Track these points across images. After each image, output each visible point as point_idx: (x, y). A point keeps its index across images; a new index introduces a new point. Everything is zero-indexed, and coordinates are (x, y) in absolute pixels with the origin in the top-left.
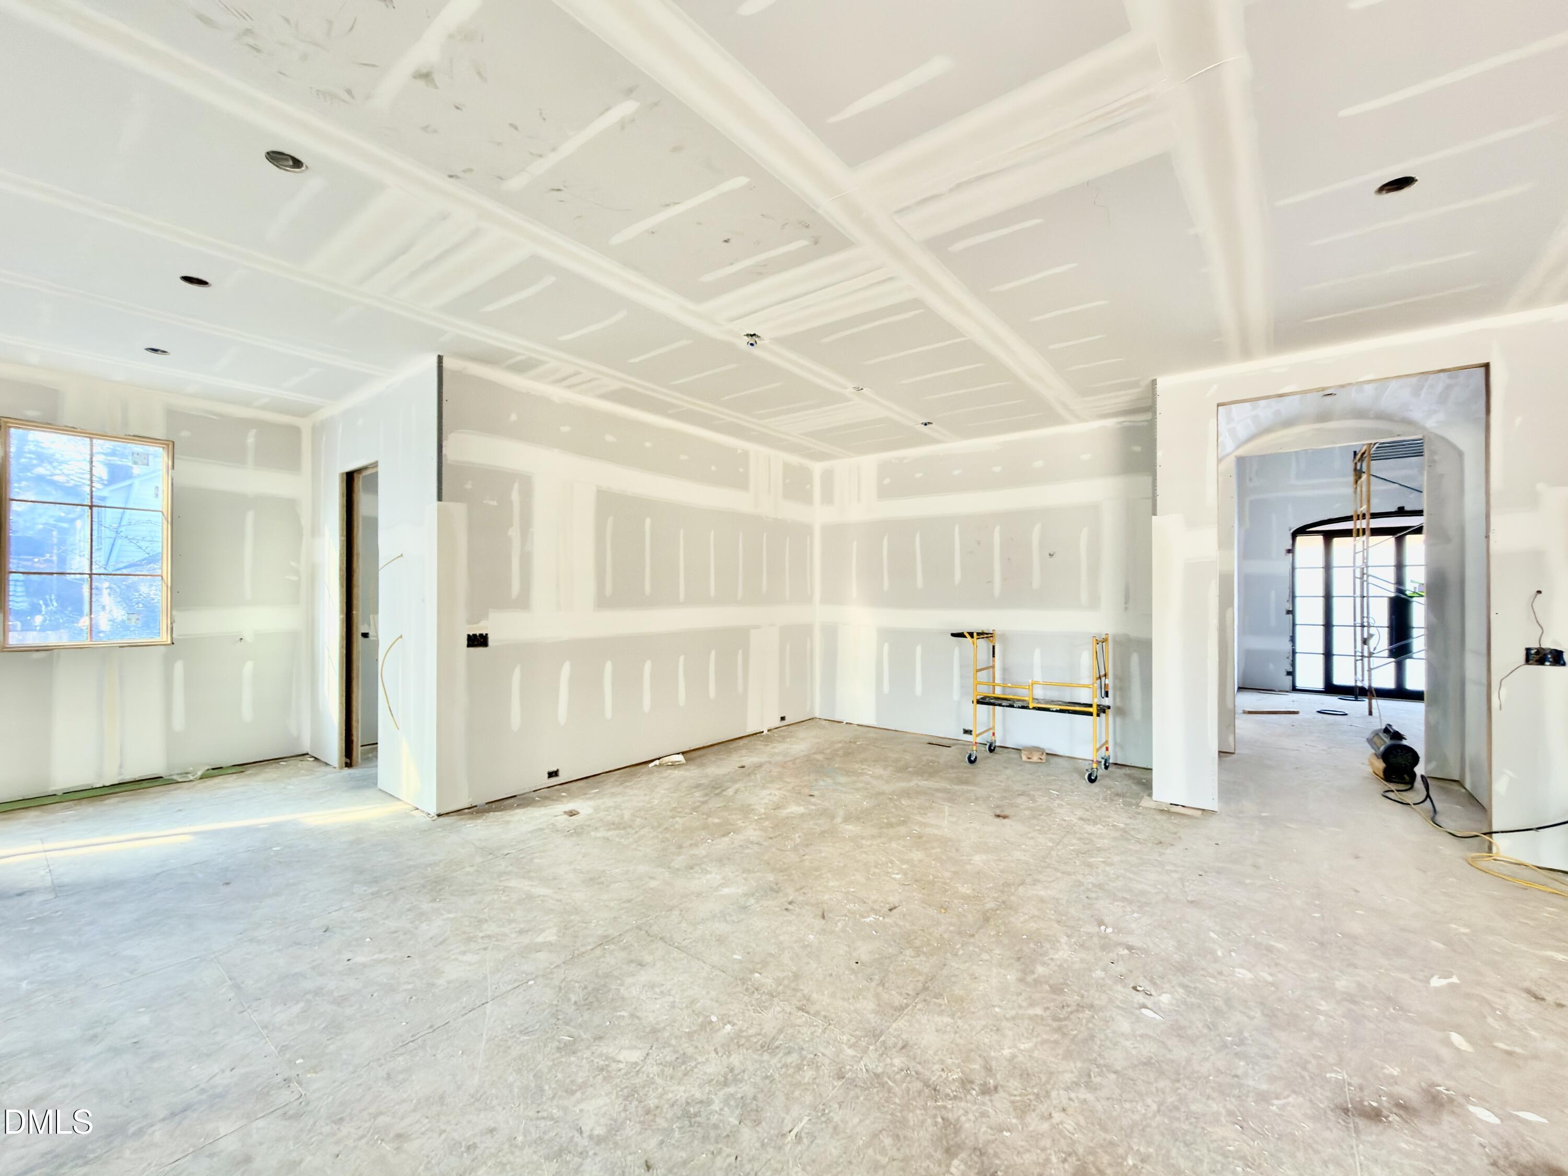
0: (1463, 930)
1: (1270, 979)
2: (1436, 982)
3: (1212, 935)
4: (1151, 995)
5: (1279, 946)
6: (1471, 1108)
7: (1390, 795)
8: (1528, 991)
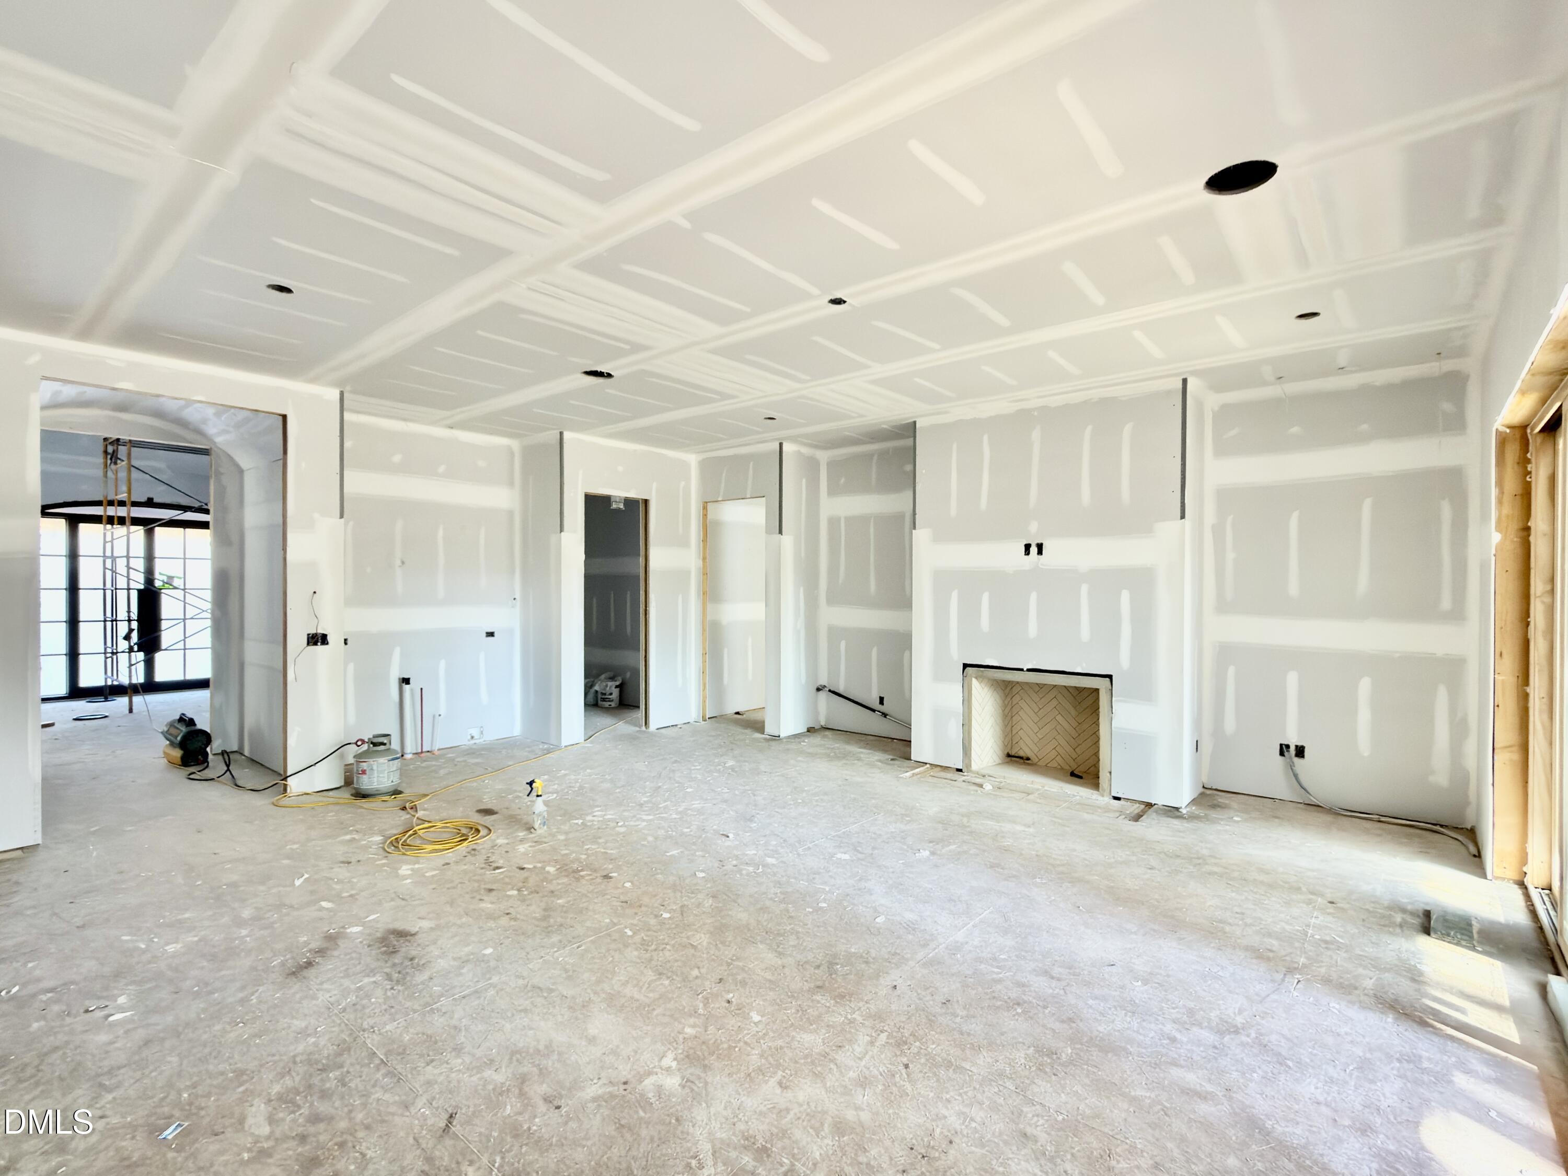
0: (295, 846)
1: (196, 939)
2: (298, 883)
3: (124, 938)
4: (107, 1006)
5: (187, 915)
6: (348, 931)
7: (192, 776)
8: (343, 862)
